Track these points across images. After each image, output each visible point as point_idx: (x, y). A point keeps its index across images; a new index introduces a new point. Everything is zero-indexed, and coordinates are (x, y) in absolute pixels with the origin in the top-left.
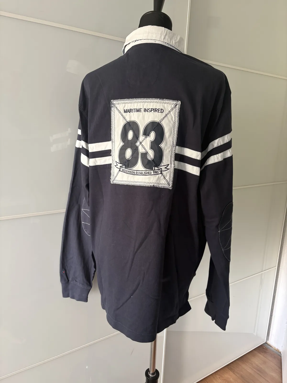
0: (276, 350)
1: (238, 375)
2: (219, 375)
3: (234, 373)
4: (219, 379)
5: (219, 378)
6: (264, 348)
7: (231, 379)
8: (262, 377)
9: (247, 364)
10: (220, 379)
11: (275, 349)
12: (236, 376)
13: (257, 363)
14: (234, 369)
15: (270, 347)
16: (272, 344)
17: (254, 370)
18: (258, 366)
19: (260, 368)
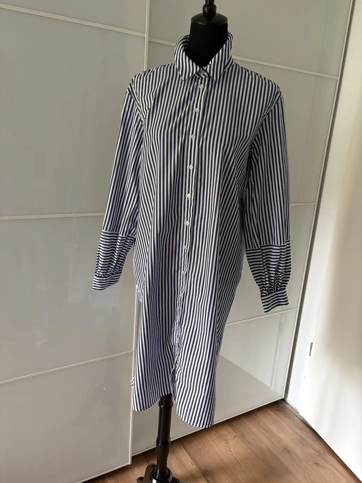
0: (294, 410)
1: (238, 433)
2: (216, 431)
3: (234, 430)
5: (214, 434)
6: (280, 406)
7: (229, 437)
8: (267, 437)
9: (253, 422)
10: (215, 435)
11: (293, 407)
12: (236, 433)
13: (266, 422)
14: (236, 426)
15: (287, 405)
16: (290, 402)
17: (259, 428)
18: (266, 426)
19: (268, 428)
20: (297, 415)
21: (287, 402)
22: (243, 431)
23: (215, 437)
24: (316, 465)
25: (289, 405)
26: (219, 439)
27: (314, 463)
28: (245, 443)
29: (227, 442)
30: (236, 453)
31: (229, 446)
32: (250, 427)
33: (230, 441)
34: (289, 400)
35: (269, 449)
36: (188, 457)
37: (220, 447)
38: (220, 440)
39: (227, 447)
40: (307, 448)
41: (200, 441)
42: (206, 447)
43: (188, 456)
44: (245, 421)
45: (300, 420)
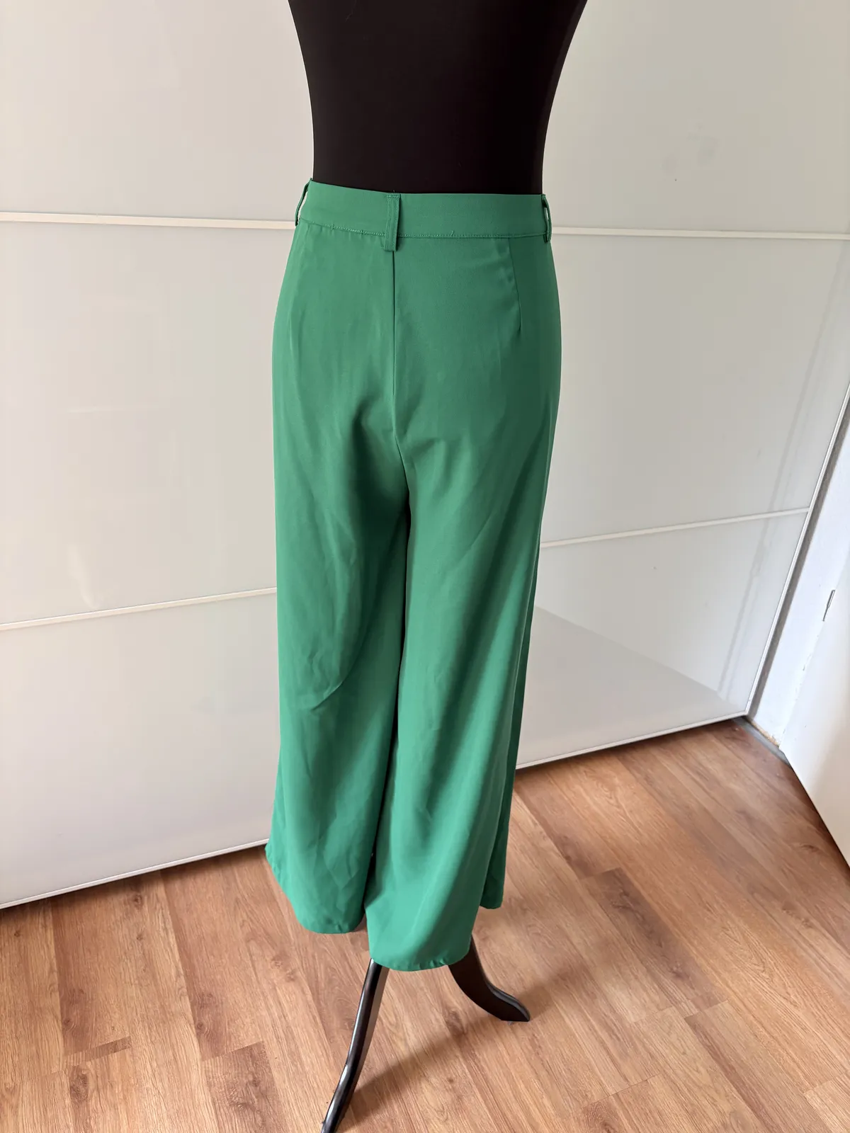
0: (769, 739)
1: (638, 775)
2: (587, 766)
3: (628, 769)
4: (584, 774)
5: (585, 772)
6: (735, 731)
7: (617, 781)
8: (702, 787)
9: (672, 756)
10: (586, 774)
11: (765, 734)
12: (634, 775)
13: (701, 757)
14: (633, 760)
15: (752, 730)
17: (687, 769)
18: (700, 764)
19: (706, 769)
20: (775, 750)
21: (753, 722)
22: (650, 771)
23: (586, 778)
24: (810, 849)
25: (758, 730)
26: (595, 782)
27: (805, 846)
28: (651, 794)
29: (612, 789)
30: (631, 811)
31: (616, 798)
32: (665, 766)
33: (618, 789)
34: (758, 720)
35: (705, 810)
36: (524, 809)
37: (596, 799)
38: (597, 784)
39: (611, 798)
40: (792, 815)
41: (552, 782)
42: (565, 794)
43: (525, 807)
44: (655, 752)
45: (779, 760)
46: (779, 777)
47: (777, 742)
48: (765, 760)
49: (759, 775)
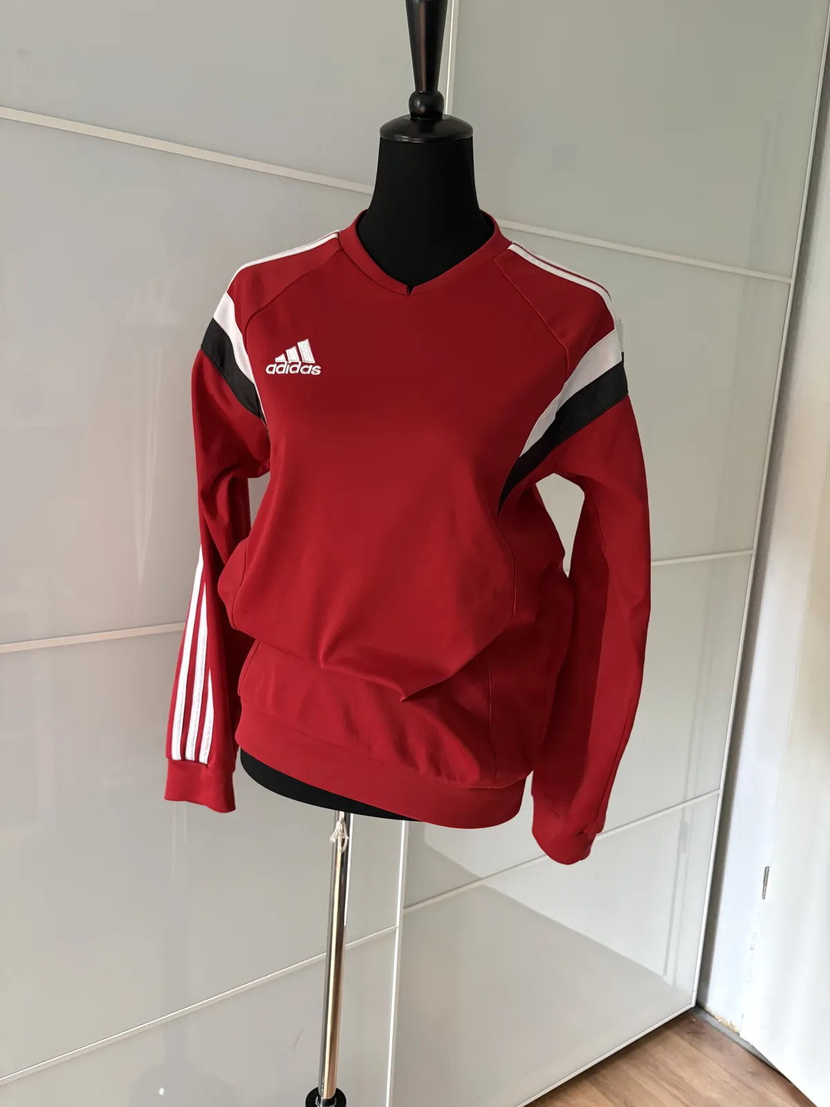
0: (727, 1027)
1: (615, 1100)
3: (605, 1094)
6: (693, 1022)
9: (644, 1068)
11: (724, 1022)
13: (671, 1064)
14: (606, 1082)
15: (708, 1018)
17: (662, 1083)
18: (673, 1073)
19: (681, 1078)
20: (737, 1040)
21: (708, 1010)
22: (626, 1093)
25: (714, 1017)
44: (624, 1066)
45: (747, 1054)
46: (753, 1074)
47: (737, 1029)
48: (732, 1055)
49: (732, 1075)
